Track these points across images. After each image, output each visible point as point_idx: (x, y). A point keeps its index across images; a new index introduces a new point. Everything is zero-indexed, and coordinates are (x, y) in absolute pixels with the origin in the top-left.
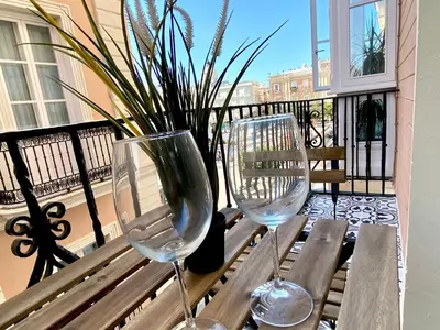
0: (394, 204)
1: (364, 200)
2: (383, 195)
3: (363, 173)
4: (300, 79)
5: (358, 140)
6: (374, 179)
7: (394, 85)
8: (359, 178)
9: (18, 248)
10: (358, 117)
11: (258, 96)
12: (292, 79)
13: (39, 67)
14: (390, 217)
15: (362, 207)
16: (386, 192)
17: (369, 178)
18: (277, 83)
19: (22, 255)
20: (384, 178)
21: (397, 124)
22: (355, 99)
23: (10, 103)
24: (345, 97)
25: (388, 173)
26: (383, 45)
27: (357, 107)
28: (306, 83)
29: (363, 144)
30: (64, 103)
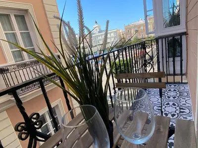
0: (187, 88)
1: (173, 86)
2: (182, 83)
3: (172, 72)
4: (139, 26)
5: (169, 57)
6: (177, 75)
7: (185, 31)
8: (170, 75)
9: (21, 137)
10: (168, 46)
11: (120, 36)
12: (135, 26)
13: (21, 33)
14: (186, 94)
15: (172, 90)
16: (183, 82)
17: (174, 74)
18: (128, 29)
19: (23, 139)
20: (182, 74)
21: (187, 49)
22: (167, 39)
23: (11, 50)
24: (161, 38)
25: (184, 72)
26: (179, 11)
27: (168, 41)
28: (142, 28)
29: (171, 59)
30: (34, 48)
